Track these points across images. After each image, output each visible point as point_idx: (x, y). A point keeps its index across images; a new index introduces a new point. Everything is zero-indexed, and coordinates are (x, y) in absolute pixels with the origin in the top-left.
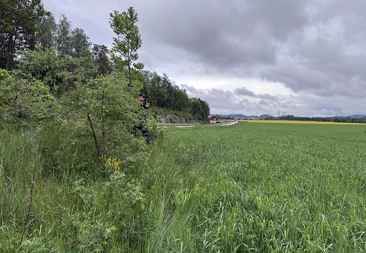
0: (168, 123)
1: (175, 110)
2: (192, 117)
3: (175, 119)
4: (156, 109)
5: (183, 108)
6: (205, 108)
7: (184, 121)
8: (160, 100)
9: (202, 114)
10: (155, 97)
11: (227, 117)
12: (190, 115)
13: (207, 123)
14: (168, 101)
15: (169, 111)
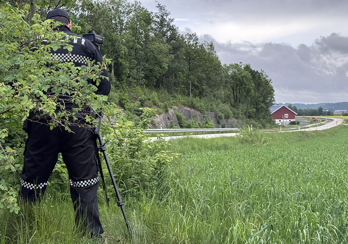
0: (171, 127)
1: (188, 95)
2: (231, 112)
3: (190, 117)
4: (142, 93)
5: (209, 90)
6: (262, 89)
7: (212, 122)
8: (151, 70)
9: (256, 104)
10: (139, 63)
11: (316, 108)
12: (227, 107)
13: (268, 125)
14: (172, 71)
15: (175, 97)
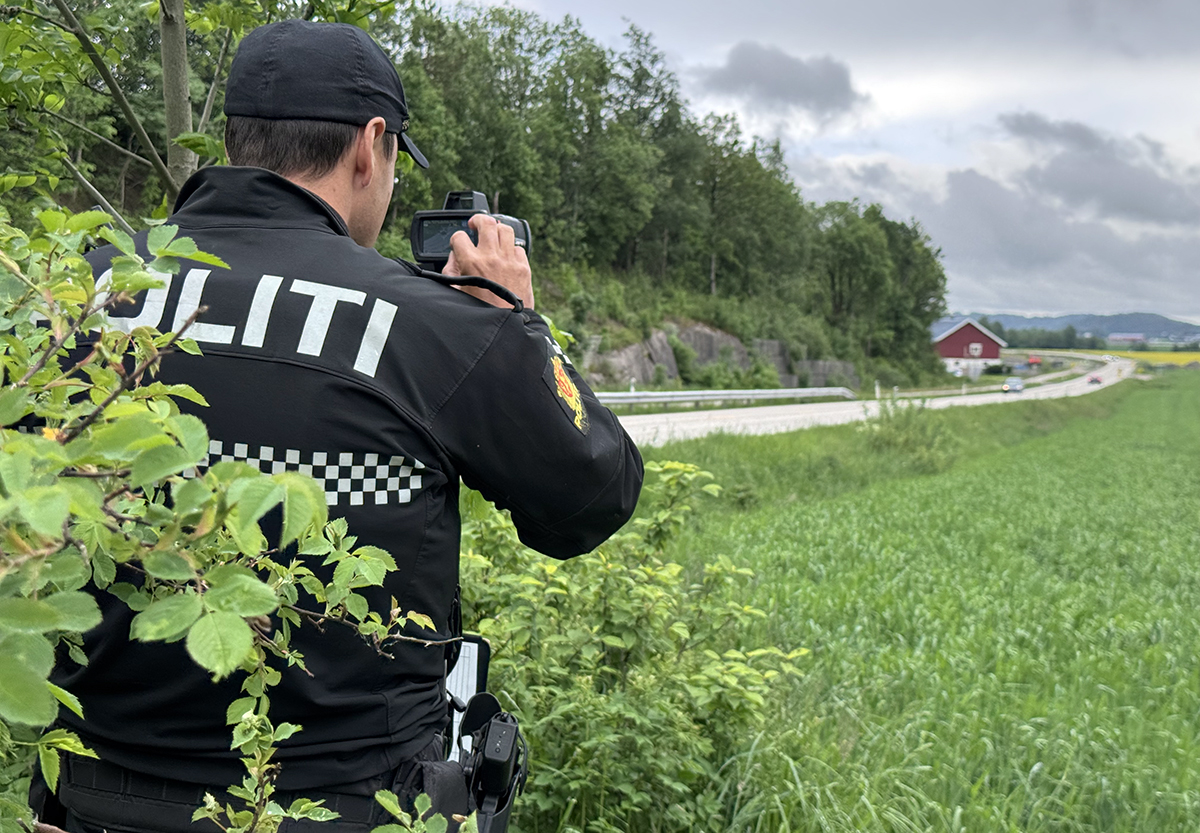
0: (658, 382)
1: (707, 291)
2: (824, 340)
3: (710, 355)
4: (576, 283)
5: (765, 278)
6: (912, 274)
7: (772, 370)
8: (603, 219)
10: (570, 199)
12: (814, 325)
13: (927, 376)
14: (667, 225)
15: (669, 296)
